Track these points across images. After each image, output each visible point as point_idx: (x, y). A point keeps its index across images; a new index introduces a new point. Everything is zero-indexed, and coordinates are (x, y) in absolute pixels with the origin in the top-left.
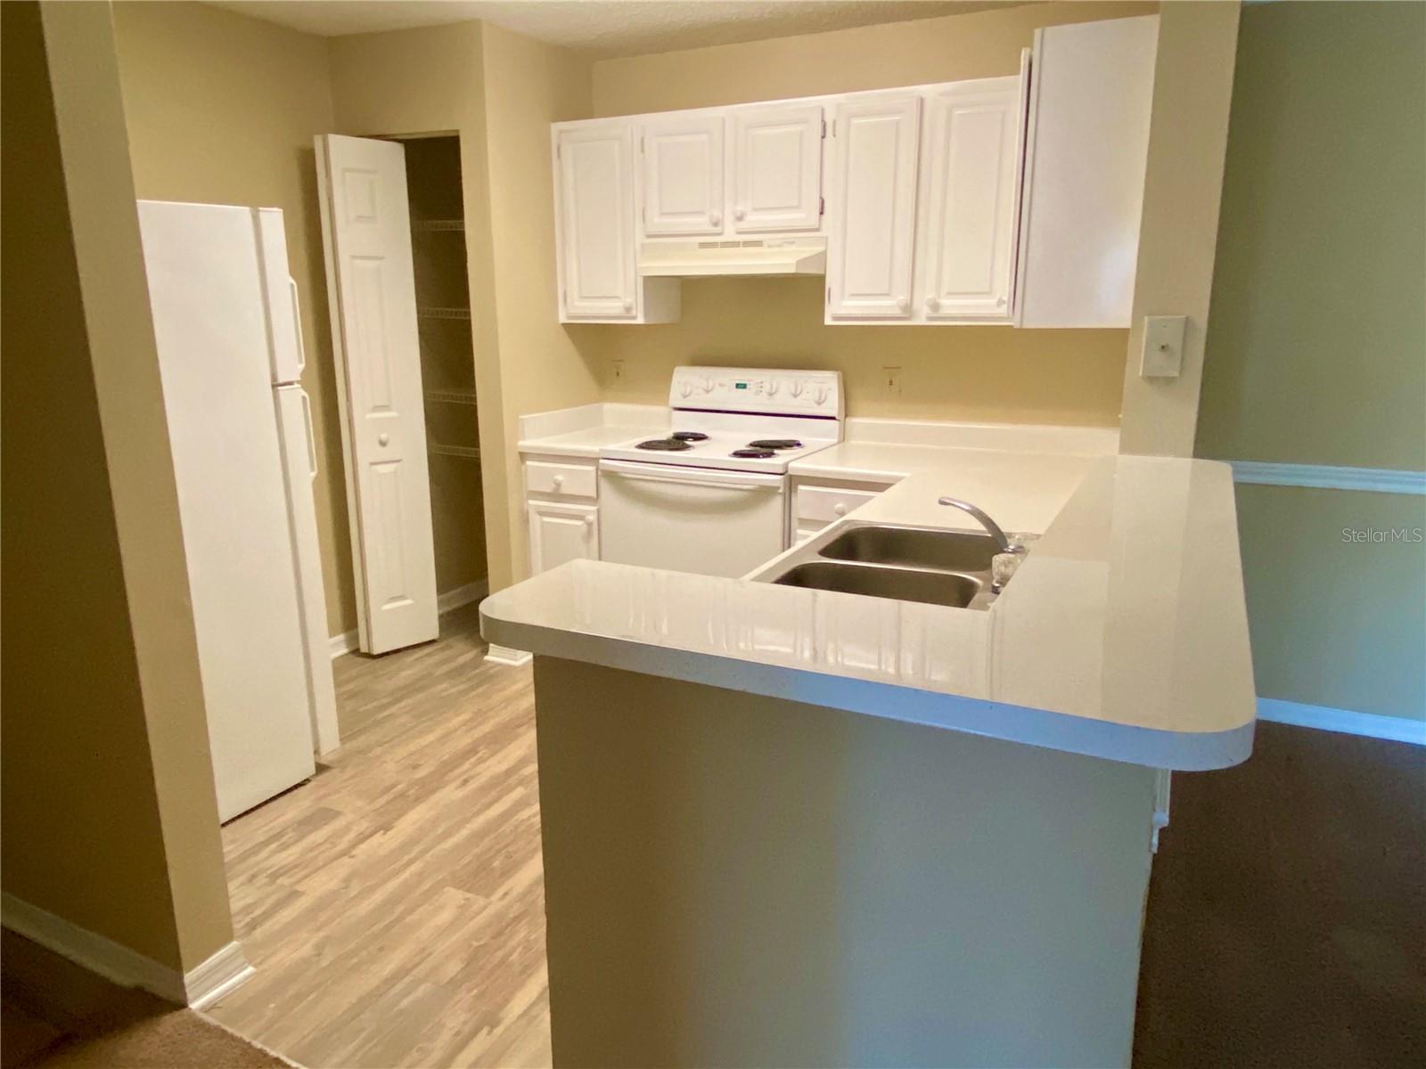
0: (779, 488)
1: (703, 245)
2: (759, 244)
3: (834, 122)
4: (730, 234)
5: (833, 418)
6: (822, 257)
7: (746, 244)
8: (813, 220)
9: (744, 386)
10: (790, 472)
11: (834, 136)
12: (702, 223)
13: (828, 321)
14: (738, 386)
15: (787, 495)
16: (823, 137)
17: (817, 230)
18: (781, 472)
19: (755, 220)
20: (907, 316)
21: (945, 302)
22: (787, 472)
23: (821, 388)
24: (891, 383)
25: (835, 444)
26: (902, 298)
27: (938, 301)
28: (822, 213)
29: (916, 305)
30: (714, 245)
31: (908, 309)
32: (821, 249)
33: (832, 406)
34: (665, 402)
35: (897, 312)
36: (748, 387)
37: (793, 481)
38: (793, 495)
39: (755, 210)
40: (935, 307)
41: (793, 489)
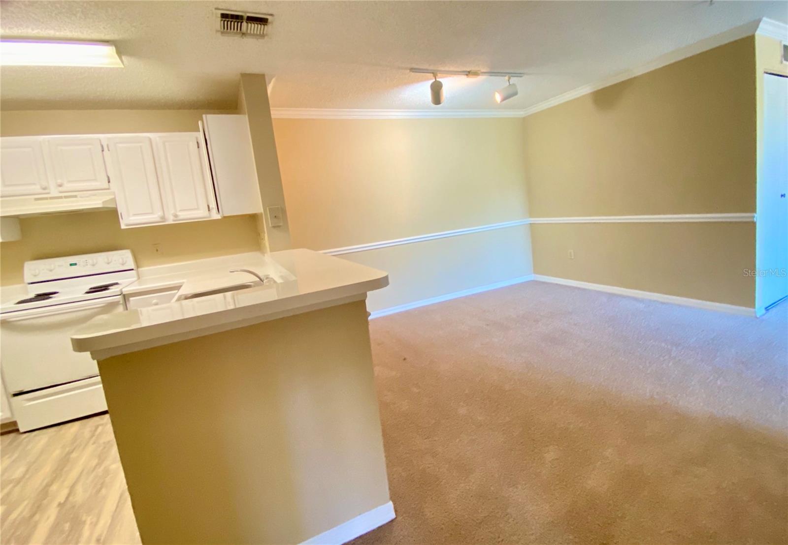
0: (119, 301)
1: (36, 199)
2: (75, 196)
3: (108, 146)
4: (54, 192)
5: (132, 270)
6: (114, 200)
7: (66, 197)
8: (106, 185)
9: (75, 264)
10: (124, 293)
11: (109, 150)
12: (37, 188)
13: (123, 227)
14: (71, 265)
15: (124, 303)
16: (103, 151)
17: (109, 189)
18: (120, 294)
19: (68, 186)
20: (163, 220)
21: (179, 213)
22: (122, 293)
23: (123, 258)
24: (157, 250)
25: (136, 281)
26: (160, 213)
27: (177, 214)
28: (109, 182)
29: (166, 216)
30: (46, 199)
31: (163, 218)
32: (112, 197)
33: (131, 264)
34: (22, 281)
35: (158, 219)
36: (78, 264)
37: (126, 297)
38: (127, 303)
39: (69, 182)
40: (176, 216)
41: (127, 301)
